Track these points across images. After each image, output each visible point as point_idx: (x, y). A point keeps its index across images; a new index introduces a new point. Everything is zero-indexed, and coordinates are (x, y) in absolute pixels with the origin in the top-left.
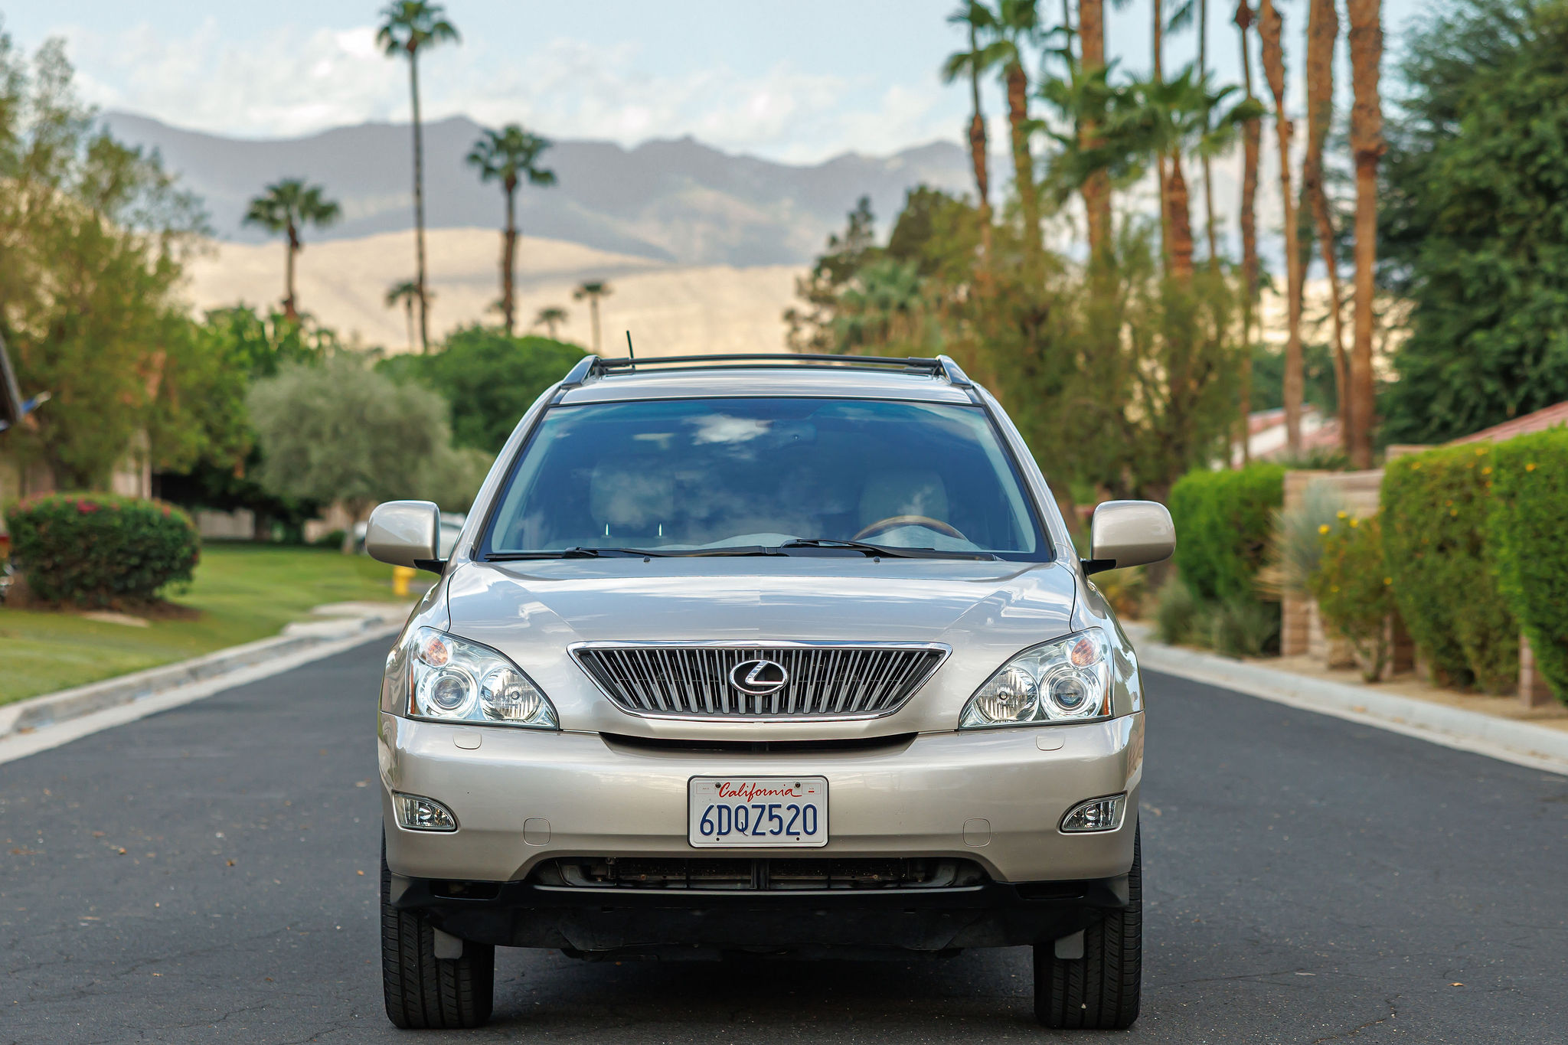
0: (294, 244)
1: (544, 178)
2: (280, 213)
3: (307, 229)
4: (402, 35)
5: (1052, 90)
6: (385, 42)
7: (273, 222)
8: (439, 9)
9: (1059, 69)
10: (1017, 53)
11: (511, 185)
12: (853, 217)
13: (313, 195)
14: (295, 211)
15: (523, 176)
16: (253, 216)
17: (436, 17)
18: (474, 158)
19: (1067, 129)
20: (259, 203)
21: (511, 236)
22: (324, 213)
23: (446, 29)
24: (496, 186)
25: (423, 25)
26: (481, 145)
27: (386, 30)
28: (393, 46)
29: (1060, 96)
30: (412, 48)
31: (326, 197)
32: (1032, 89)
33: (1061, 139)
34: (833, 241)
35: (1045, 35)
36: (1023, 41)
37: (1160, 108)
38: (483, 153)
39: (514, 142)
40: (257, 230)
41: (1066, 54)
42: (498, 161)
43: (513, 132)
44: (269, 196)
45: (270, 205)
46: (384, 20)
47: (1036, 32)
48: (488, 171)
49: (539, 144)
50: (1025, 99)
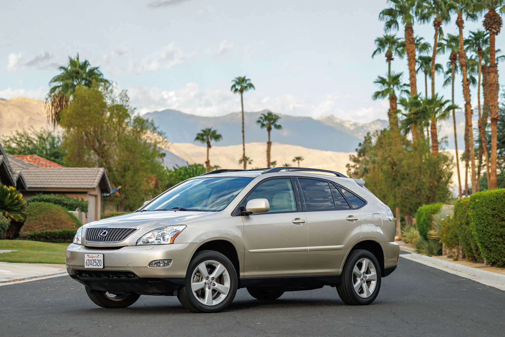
0: (209, 146)
1: (279, 127)
2: (205, 137)
3: (212, 142)
4: (239, 87)
5: (403, 102)
6: (234, 89)
7: (203, 140)
8: (249, 80)
9: (405, 96)
10: (394, 91)
11: (269, 129)
12: (365, 137)
13: (214, 132)
14: (209, 137)
15: (273, 127)
16: (197, 138)
17: (248, 82)
18: (259, 121)
19: (407, 112)
20: (199, 134)
21: (269, 143)
22: (217, 137)
23: (251, 85)
24: (265, 129)
25: (245, 85)
26: (261, 118)
27: (234, 86)
28: (236, 90)
29: (404, 103)
30: (241, 91)
31: (218, 133)
32: (398, 102)
33: (405, 115)
34: (360, 144)
35: (401, 86)
36: (395, 88)
37: (428, 107)
38: (262, 120)
39: (270, 117)
40: (199, 142)
41: (407, 91)
42: (265, 123)
43: (270, 114)
44: (202, 132)
45: (202, 135)
46: (234, 83)
47: (399, 86)
48: (263, 125)
49: (276, 118)
50: (396, 104)
